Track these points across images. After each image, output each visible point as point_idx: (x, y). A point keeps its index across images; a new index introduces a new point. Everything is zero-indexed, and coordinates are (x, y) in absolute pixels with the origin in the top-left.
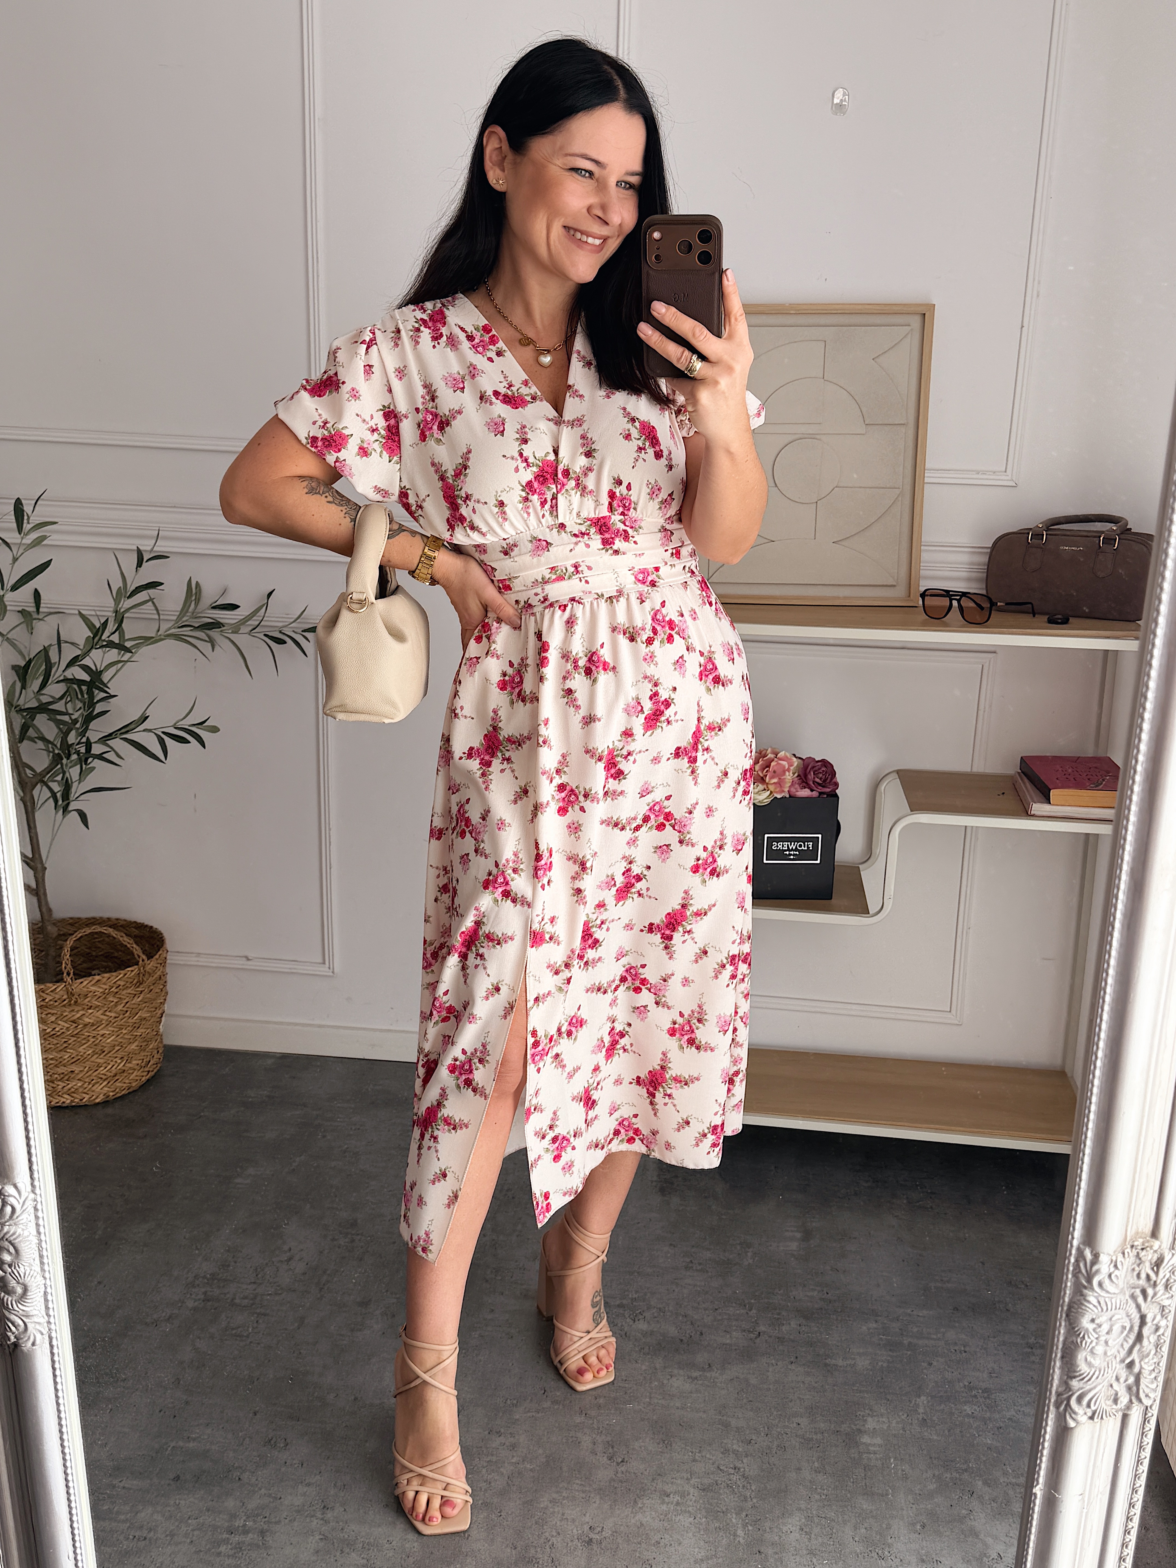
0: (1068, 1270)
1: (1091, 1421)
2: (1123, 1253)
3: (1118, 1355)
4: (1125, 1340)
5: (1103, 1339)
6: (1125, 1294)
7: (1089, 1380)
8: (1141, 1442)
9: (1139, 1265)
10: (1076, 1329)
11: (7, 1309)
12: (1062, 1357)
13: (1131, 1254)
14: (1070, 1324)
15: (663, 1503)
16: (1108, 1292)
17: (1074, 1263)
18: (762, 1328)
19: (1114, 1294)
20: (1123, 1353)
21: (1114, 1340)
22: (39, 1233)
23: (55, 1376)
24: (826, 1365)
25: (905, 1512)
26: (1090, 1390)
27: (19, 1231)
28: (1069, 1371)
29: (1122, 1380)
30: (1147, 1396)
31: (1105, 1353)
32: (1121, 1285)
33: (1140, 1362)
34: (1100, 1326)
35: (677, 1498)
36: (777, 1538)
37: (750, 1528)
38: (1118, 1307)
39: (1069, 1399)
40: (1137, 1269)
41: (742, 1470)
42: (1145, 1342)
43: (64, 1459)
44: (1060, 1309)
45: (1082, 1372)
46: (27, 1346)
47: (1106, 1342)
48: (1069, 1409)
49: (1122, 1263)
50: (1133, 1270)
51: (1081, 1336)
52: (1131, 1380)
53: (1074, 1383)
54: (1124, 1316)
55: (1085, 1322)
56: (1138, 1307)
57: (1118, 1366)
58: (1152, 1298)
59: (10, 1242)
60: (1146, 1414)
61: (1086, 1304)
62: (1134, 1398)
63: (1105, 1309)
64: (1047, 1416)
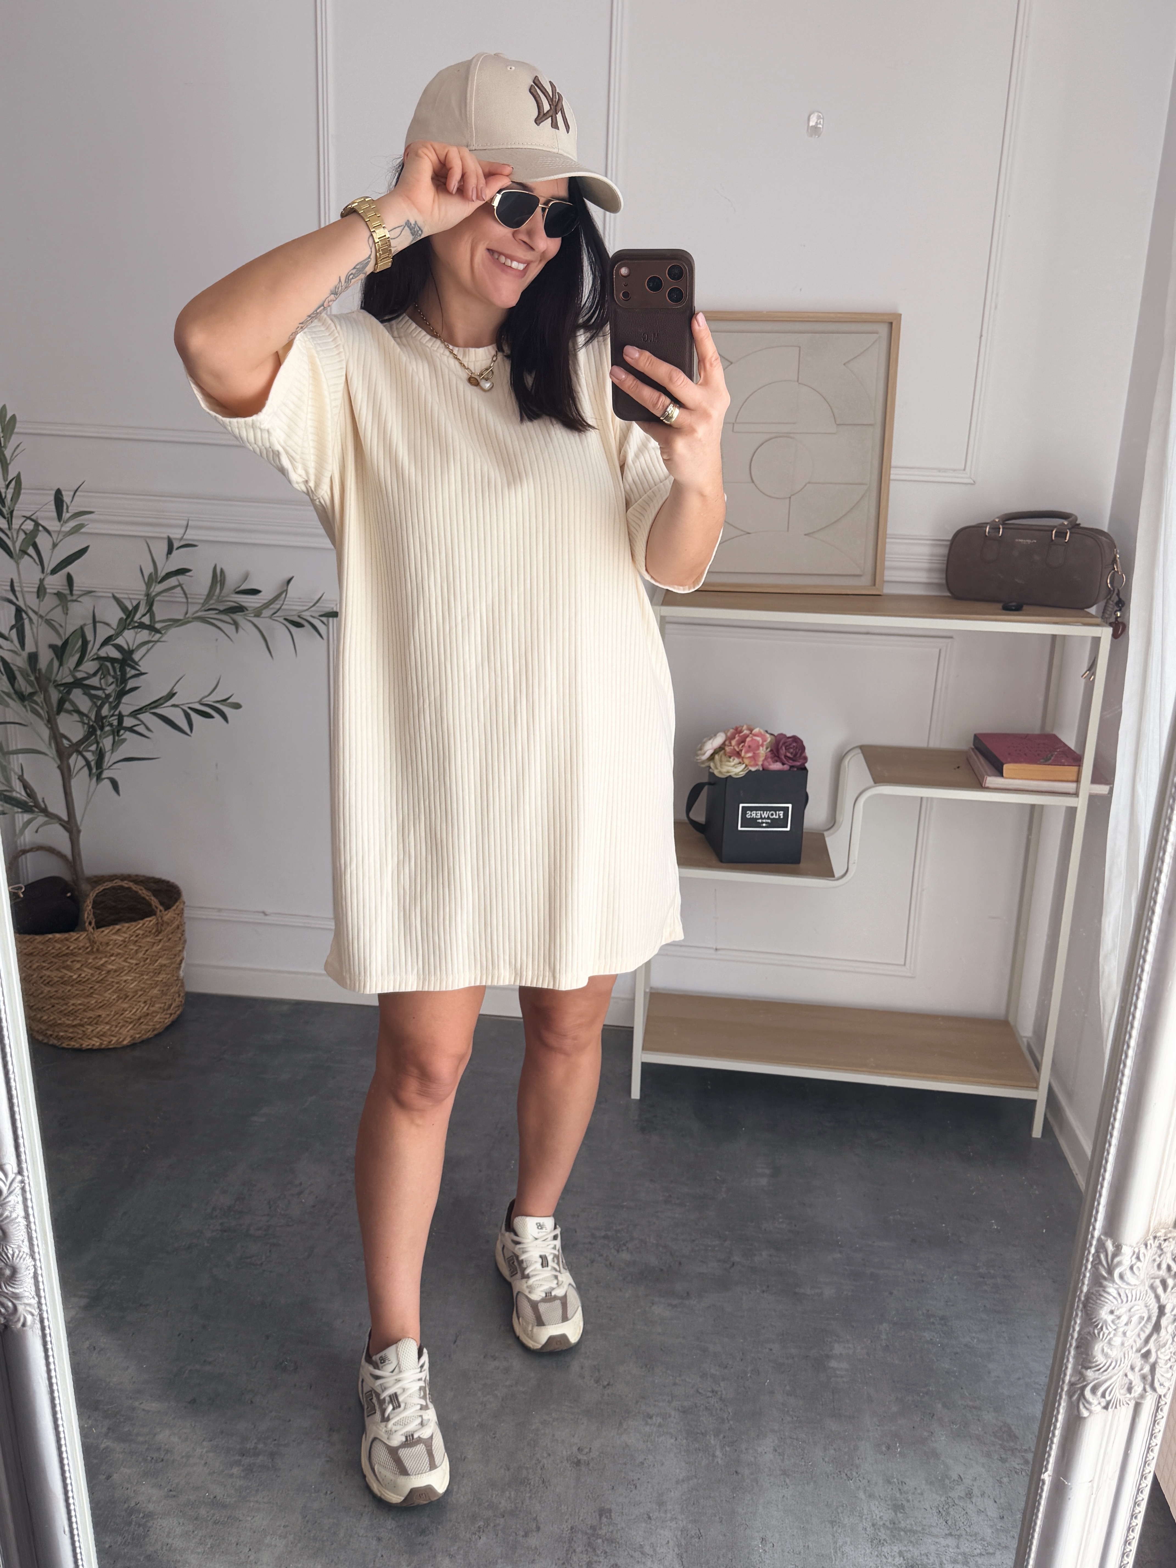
0: (1087, 1260)
1: (1105, 1411)
2: (1146, 1245)
3: (1134, 1345)
4: (1142, 1329)
5: (1121, 1330)
6: (1144, 1285)
7: (1106, 1370)
8: (1153, 1430)
9: (1160, 1256)
10: (1094, 1320)
12: (1077, 1347)
13: (1153, 1246)
14: (1087, 1314)
15: (647, 1424)
16: (1128, 1284)
17: (1093, 1255)
18: (736, 1258)
19: (1135, 1285)
20: (1139, 1342)
21: (1132, 1331)
22: (27, 1215)
24: (796, 1293)
25: (870, 1434)
26: (1106, 1381)
27: (7, 1213)
28: (1084, 1361)
29: (1137, 1369)
30: (1161, 1385)
31: (1123, 1344)
32: (1142, 1277)
33: (1156, 1352)
34: (1119, 1317)
35: (659, 1420)
36: (752, 1459)
37: (728, 1449)
38: (1138, 1298)
39: (1082, 1389)
40: (1158, 1260)
41: (719, 1393)
42: (1163, 1332)
44: (1077, 1299)
45: (1098, 1363)
46: (17, 1327)
47: (1124, 1334)
48: (1082, 1398)
49: (1144, 1255)
50: (1154, 1260)
51: (1099, 1327)
52: (1147, 1369)
53: (1090, 1374)
54: (1143, 1306)
55: (1104, 1314)
56: (1157, 1298)
57: (1134, 1356)
58: (1172, 1289)
60: (1159, 1402)
61: (1105, 1295)
62: (1148, 1387)
63: (1125, 1300)
64: (1059, 1405)
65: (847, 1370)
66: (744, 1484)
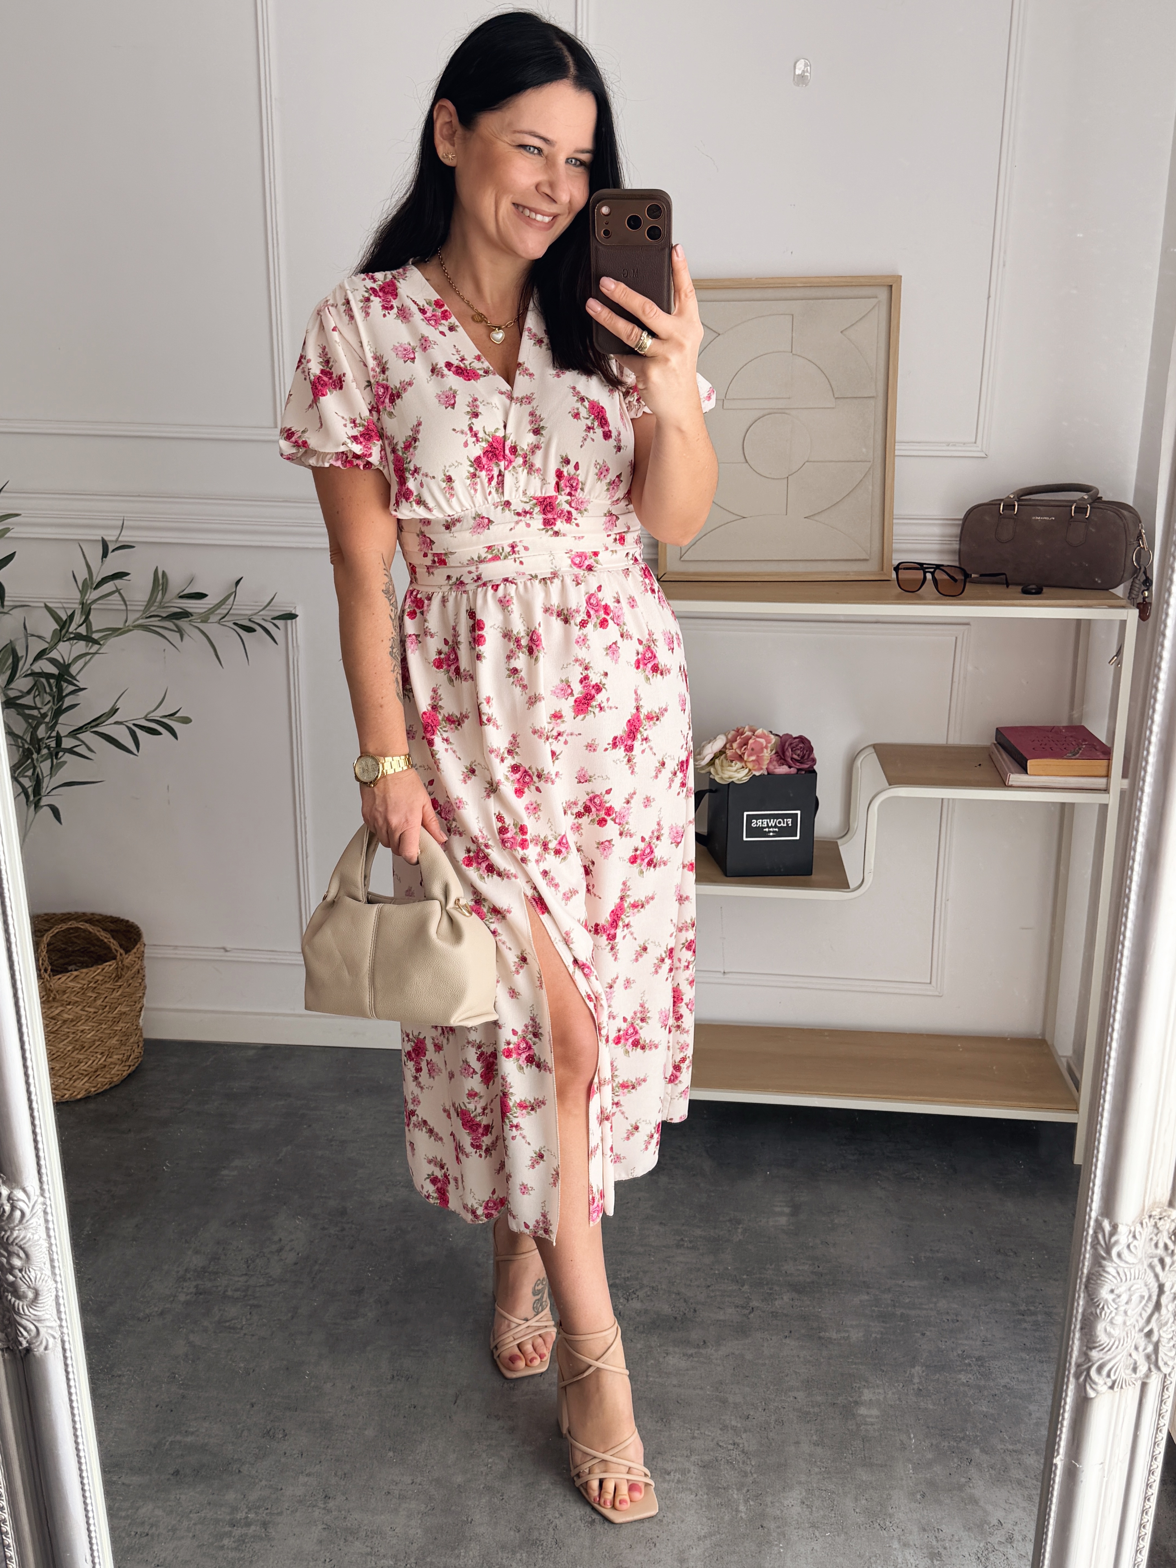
0: (1086, 1241)
1: (1111, 1391)
2: (1142, 1224)
3: (1137, 1325)
4: (1143, 1309)
5: (1122, 1309)
6: (1143, 1264)
7: (1109, 1350)
8: (1160, 1410)
9: (1156, 1235)
10: (1096, 1300)
11: (18, 1314)
12: (1082, 1329)
13: (1149, 1224)
14: (1089, 1295)
15: (664, 1480)
16: (1126, 1262)
17: (1092, 1235)
18: (755, 1304)
19: (1133, 1264)
20: (1142, 1322)
21: (1133, 1310)
22: (49, 1236)
23: (68, 1379)
24: (820, 1338)
25: (904, 1482)
26: (1109, 1360)
27: (29, 1235)
28: (1088, 1341)
29: (1141, 1349)
30: (1165, 1364)
31: (1125, 1323)
32: (1139, 1255)
33: (1159, 1331)
34: (1119, 1296)
35: (678, 1476)
36: (778, 1512)
37: (752, 1503)
38: (1137, 1277)
39: (1088, 1370)
40: (1155, 1238)
41: (741, 1446)
42: (1164, 1311)
43: (80, 1463)
44: (1078, 1281)
45: (1101, 1343)
46: (39, 1351)
47: (1126, 1312)
48: (1088, 1379)
49: (1141, 1234)
50: (1151, 1239)
51: (1101, 1306)
52: (1150, 1348)
53: (1094, 1354)
54: (1143, 1285)
55: (1104, 1293)
56: (1156, 1276)
57: (1136, 1335)
58: (1170, 1267)
59: (20, 1247)
60: (1164, 1382)
61: (1105, 1274)
62: (1152, 1367)
63: (1124, 1279)
64: (1067, 1387)
65: (877, 1417)
66: (771, 1538)
